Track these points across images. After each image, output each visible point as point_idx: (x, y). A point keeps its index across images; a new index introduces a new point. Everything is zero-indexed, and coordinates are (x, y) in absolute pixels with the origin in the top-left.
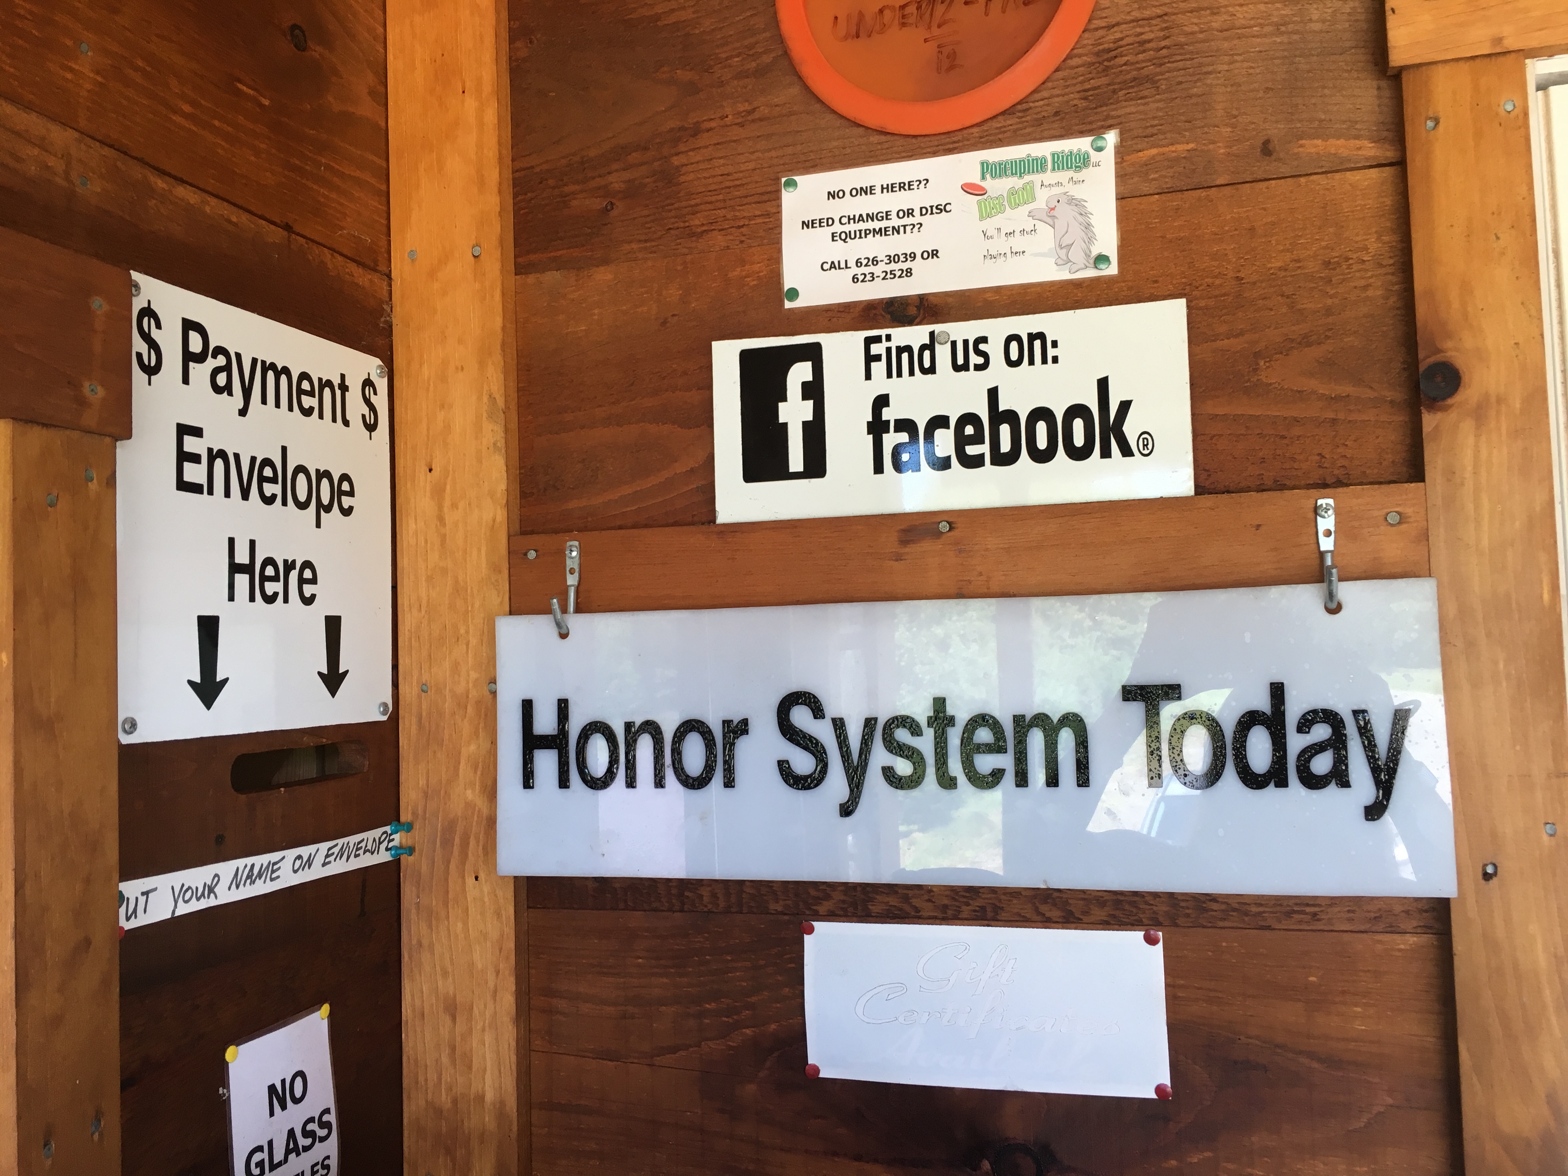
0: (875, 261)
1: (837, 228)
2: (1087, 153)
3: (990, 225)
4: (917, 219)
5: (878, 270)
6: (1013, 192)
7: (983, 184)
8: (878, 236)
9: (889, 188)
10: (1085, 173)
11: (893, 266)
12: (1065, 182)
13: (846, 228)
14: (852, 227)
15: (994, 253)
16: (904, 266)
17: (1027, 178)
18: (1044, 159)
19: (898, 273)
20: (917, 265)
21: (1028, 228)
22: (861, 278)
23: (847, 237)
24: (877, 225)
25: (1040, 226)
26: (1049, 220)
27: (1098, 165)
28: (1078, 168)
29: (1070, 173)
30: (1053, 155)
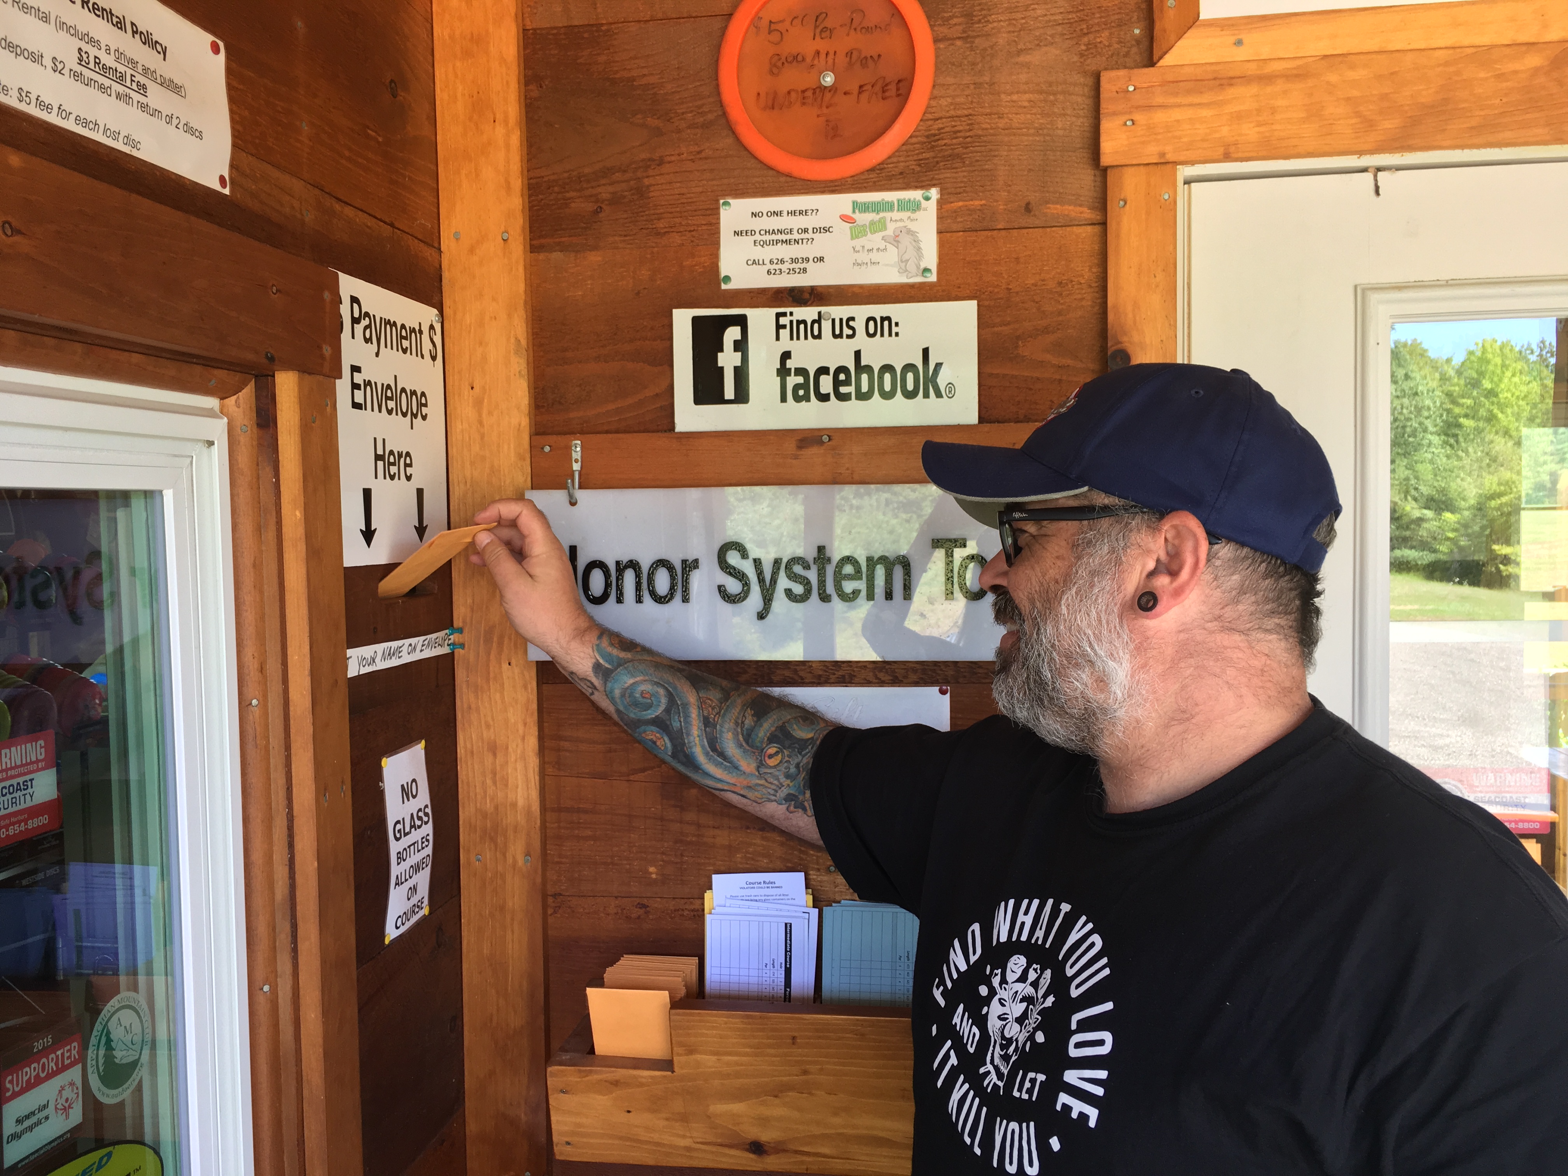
0: (782, 261)
1: (757, 237)
2: (919, 201)
3: (858, 243)
4: (810, 235)
5: (784, 267)
6: (872, 223)
7: (854, 216)
8: (784, 245)
9: (793, 213)
10: (918, 215)
11: (794, 265)
12: (905, 220)
13: (764, 238)
14: (768, 237)
15: (860, 262)
16: (802, 266)
17: (882, 215)
18: (893, 202)
19: (798, 271)
20: (810, 266)
21: (882, 247)
22: (773, 272)
23: (764, 243)
24: (784, 237)
25: (888, 245)
26: (895, 244)
27: (925, 209)
28: (914, 211)
29: (909, 214)
30: (898, 201)
